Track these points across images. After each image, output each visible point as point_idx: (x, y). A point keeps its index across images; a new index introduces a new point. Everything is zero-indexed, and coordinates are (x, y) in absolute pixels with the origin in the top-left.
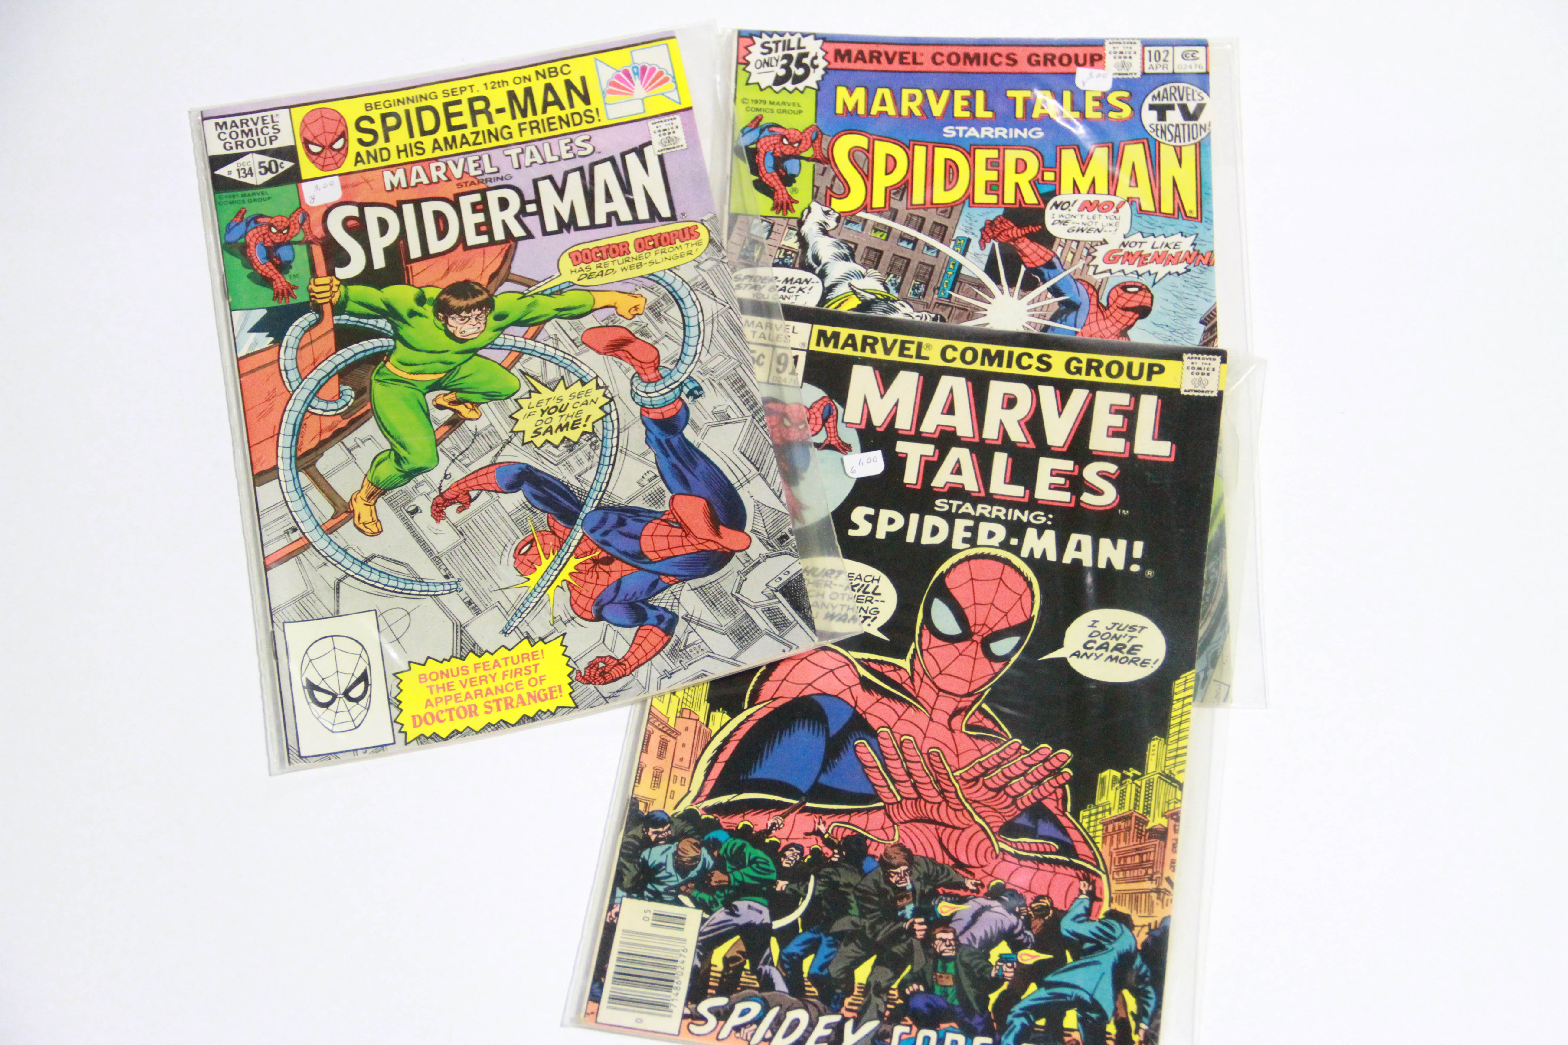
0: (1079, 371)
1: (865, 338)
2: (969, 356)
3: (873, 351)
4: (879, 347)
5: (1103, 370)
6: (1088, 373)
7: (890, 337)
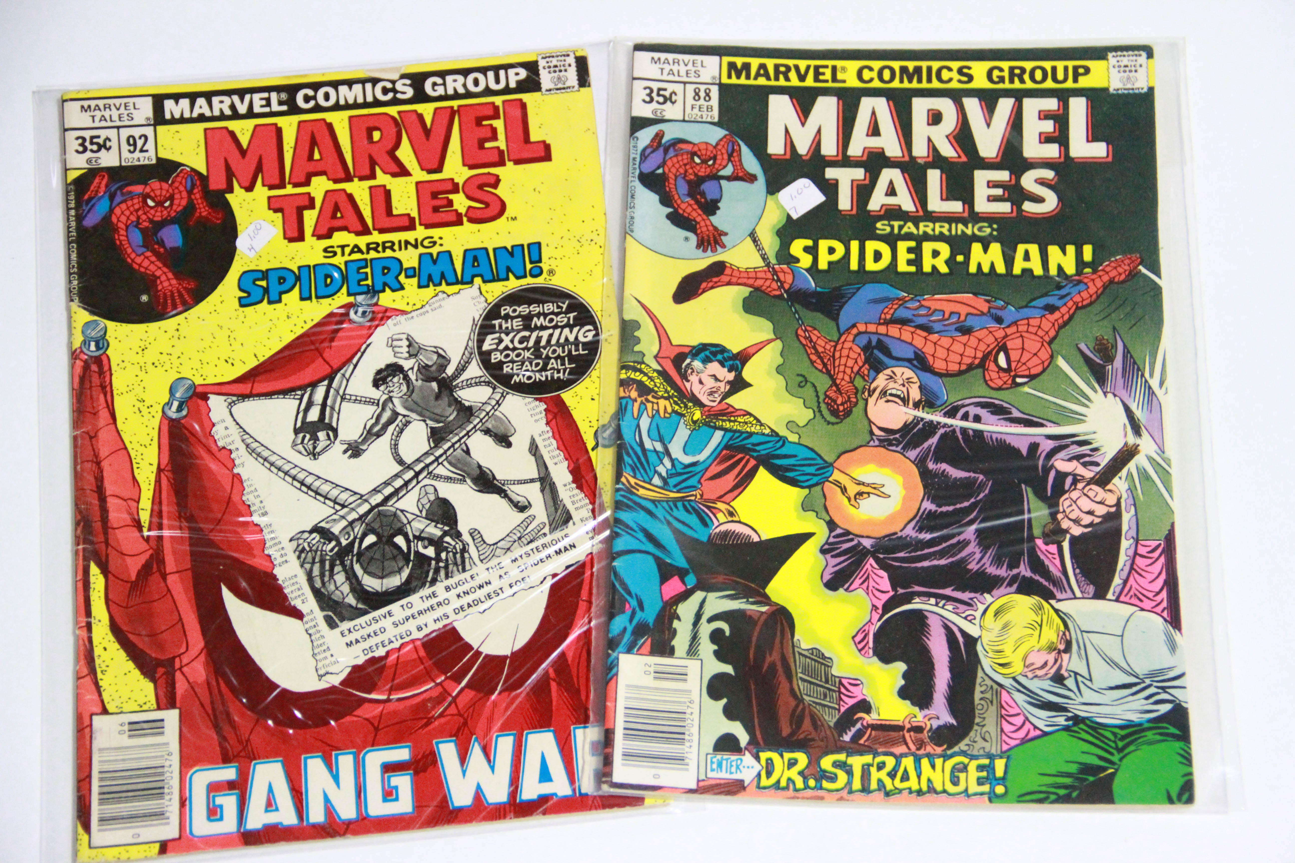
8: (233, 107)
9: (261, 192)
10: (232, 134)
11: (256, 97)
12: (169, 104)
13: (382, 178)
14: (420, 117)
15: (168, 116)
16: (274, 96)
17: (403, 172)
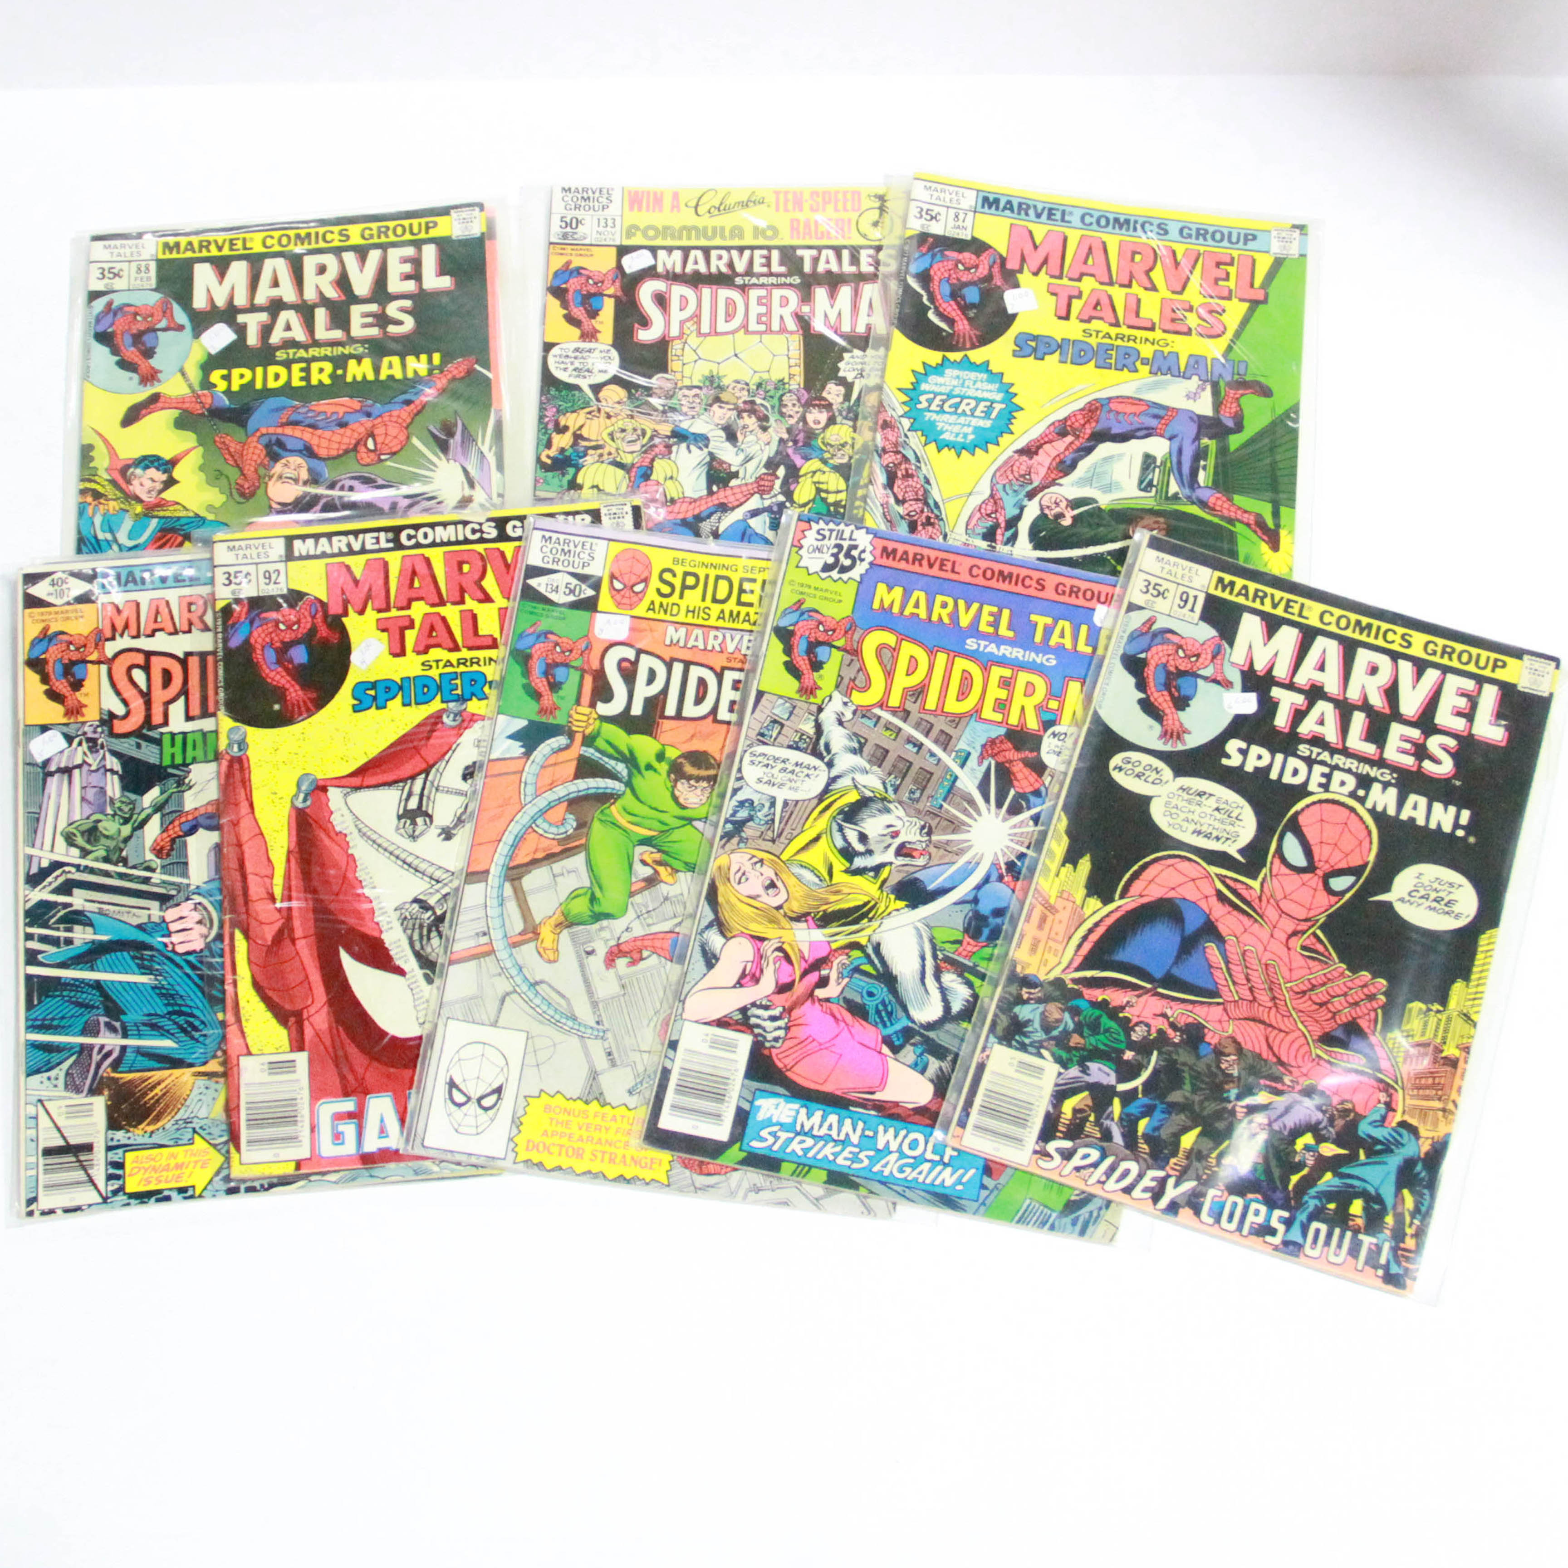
0: (1434, 653)
1: (1257, 591)
2: (1343, 623)
3: (1262, 603)
4: (1268, 601)
5: (1455, 656)
6: (1442, 657)
7: (1278, 594)
8: (349, 545)
9: (371, 615)
10: (348, 568)
11: (368, 536)
12: (297, 544)
13: (470, 604)
14: (502, 554)
15: (296, 554)
16: (382, 535)
17: (487, 599)
